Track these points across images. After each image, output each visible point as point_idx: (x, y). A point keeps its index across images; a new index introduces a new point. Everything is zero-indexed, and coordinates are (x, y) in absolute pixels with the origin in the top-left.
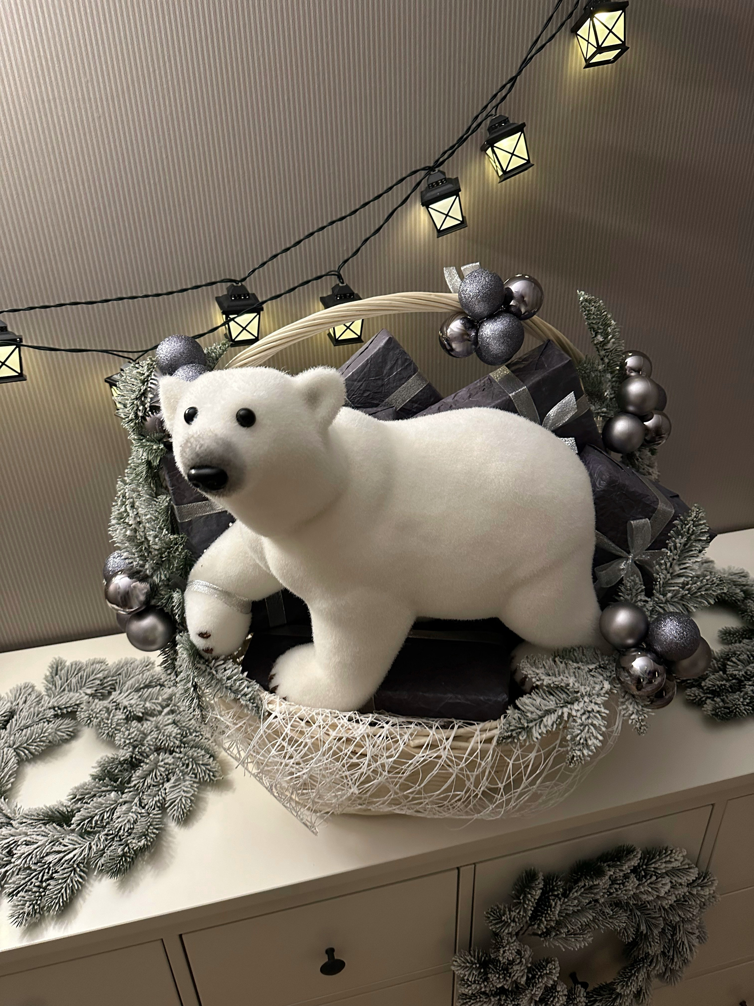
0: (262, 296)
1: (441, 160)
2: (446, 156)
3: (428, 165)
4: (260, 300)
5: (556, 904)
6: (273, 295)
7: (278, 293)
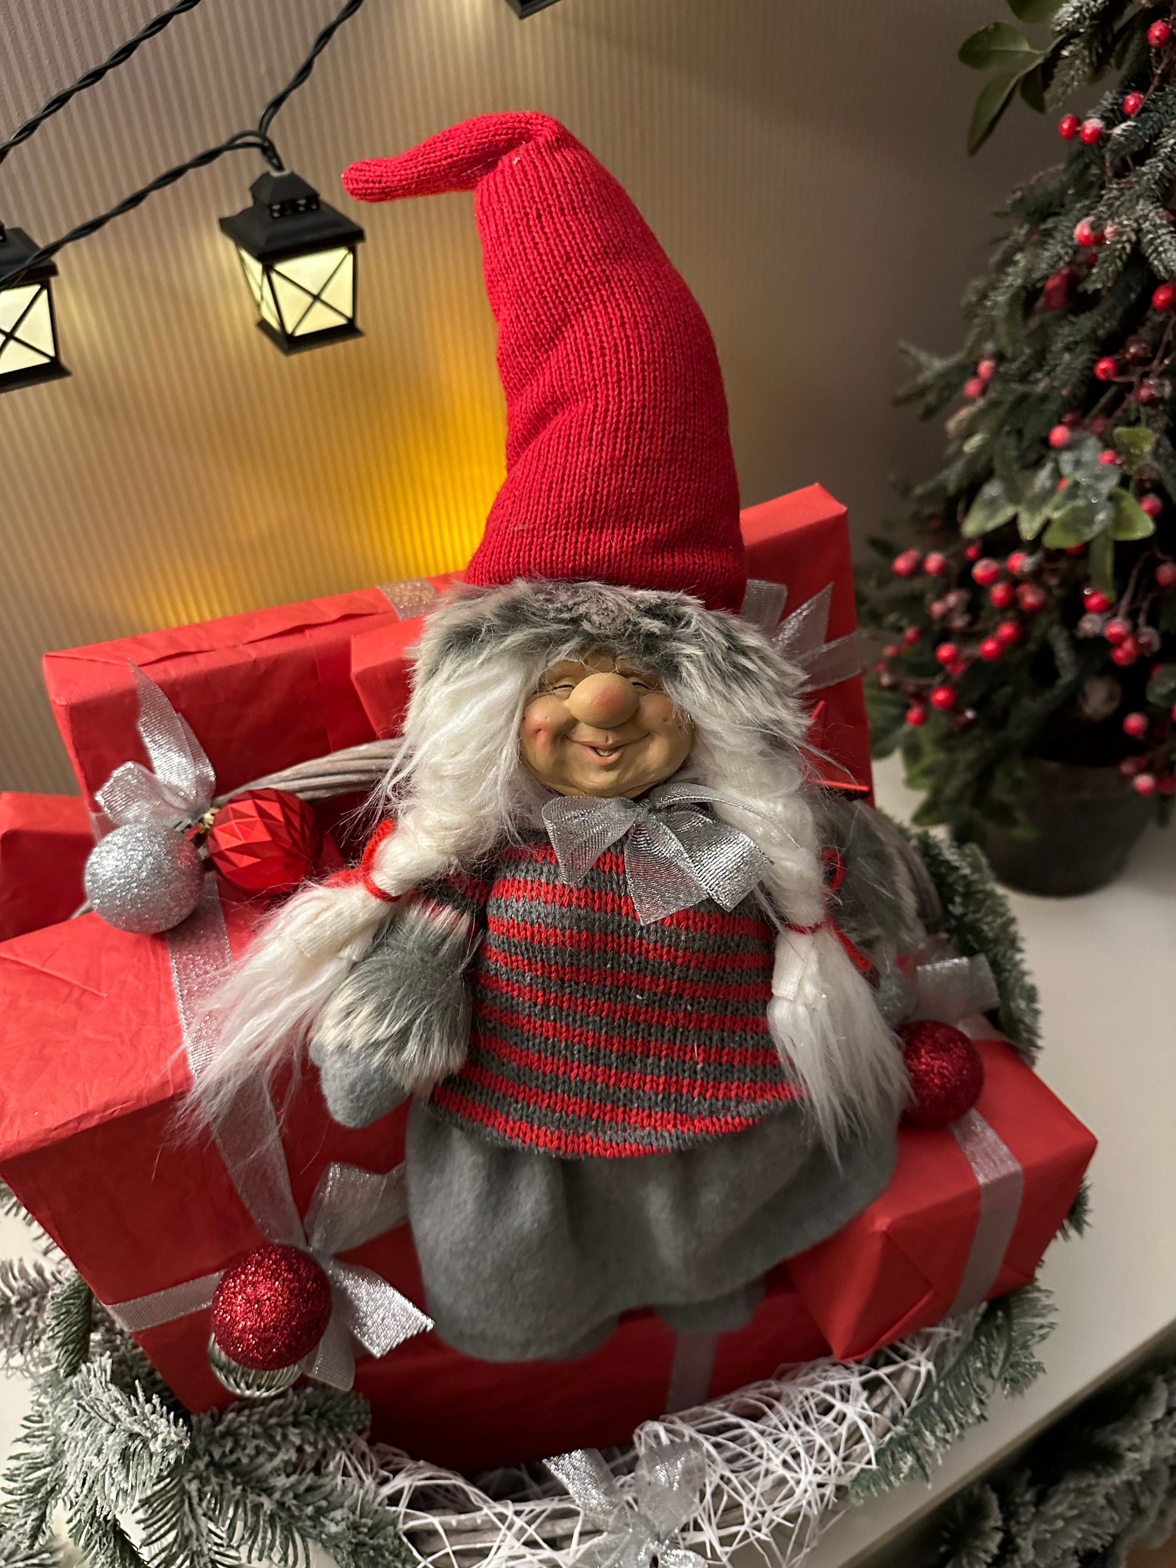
0: (43, 233)
4: (41, 244)
6: (78, 222)
7: (90, 217)
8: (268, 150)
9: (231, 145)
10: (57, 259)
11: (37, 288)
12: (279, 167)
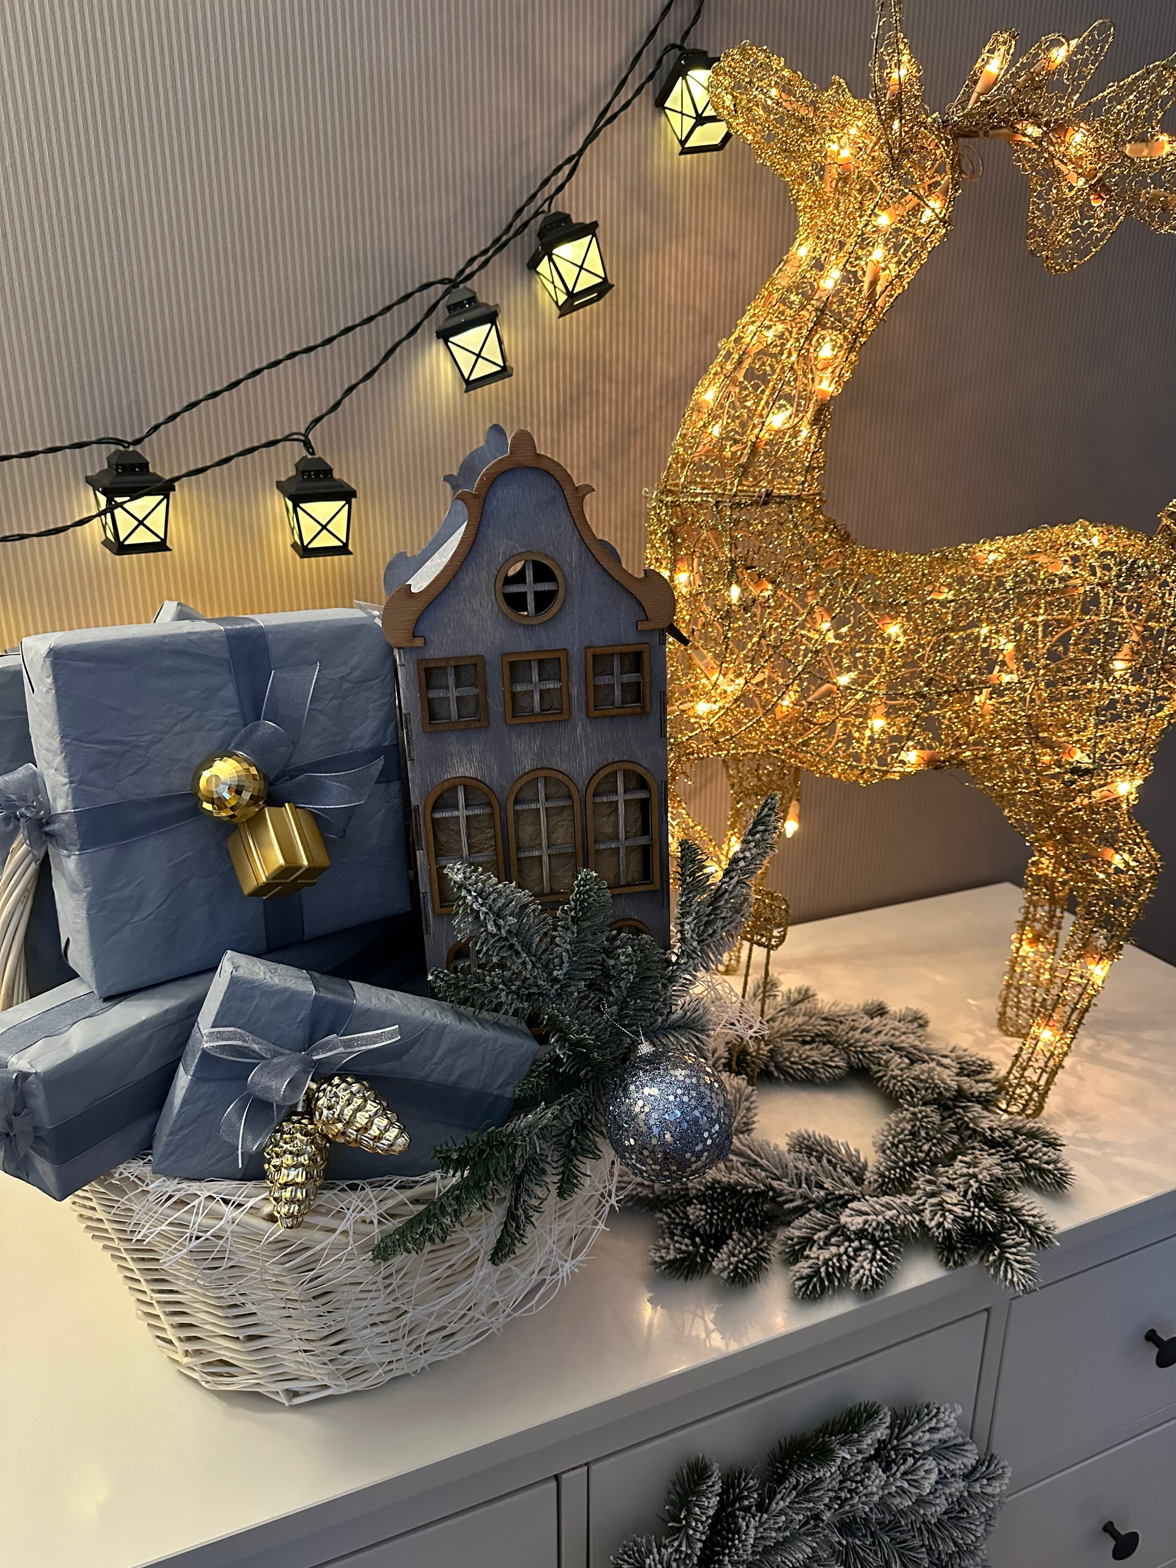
0: (171, 473)
1: (468, 271)
2: (476, 265)
3: (447, 276)
4: (168, 478)
5: (747, 1526)
6: (192, 468)
7: (200, 466)
8: (307, 444)
9: (286, 439)
10: (176, 484)
11: (161, 497)
12: (313, 453)
